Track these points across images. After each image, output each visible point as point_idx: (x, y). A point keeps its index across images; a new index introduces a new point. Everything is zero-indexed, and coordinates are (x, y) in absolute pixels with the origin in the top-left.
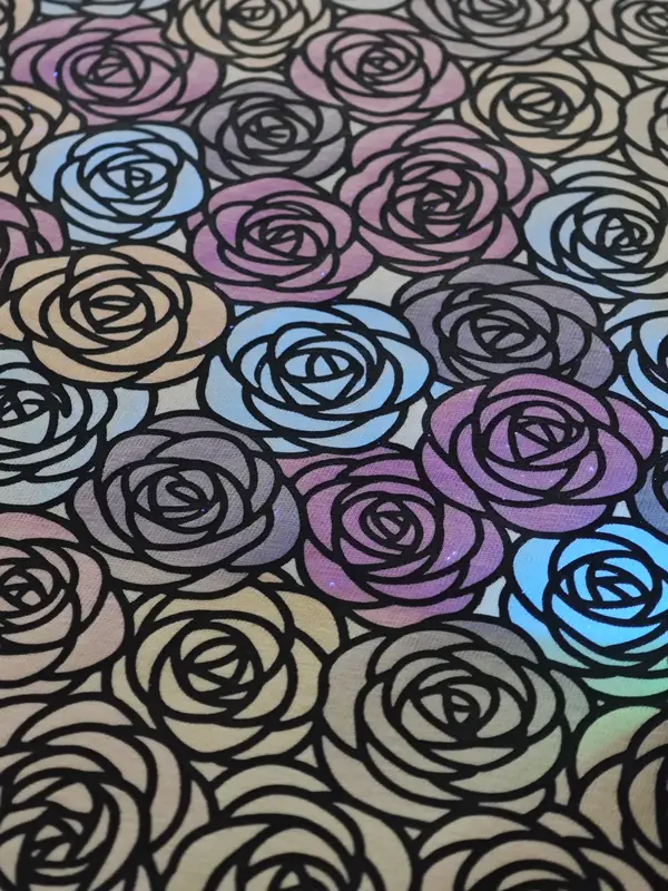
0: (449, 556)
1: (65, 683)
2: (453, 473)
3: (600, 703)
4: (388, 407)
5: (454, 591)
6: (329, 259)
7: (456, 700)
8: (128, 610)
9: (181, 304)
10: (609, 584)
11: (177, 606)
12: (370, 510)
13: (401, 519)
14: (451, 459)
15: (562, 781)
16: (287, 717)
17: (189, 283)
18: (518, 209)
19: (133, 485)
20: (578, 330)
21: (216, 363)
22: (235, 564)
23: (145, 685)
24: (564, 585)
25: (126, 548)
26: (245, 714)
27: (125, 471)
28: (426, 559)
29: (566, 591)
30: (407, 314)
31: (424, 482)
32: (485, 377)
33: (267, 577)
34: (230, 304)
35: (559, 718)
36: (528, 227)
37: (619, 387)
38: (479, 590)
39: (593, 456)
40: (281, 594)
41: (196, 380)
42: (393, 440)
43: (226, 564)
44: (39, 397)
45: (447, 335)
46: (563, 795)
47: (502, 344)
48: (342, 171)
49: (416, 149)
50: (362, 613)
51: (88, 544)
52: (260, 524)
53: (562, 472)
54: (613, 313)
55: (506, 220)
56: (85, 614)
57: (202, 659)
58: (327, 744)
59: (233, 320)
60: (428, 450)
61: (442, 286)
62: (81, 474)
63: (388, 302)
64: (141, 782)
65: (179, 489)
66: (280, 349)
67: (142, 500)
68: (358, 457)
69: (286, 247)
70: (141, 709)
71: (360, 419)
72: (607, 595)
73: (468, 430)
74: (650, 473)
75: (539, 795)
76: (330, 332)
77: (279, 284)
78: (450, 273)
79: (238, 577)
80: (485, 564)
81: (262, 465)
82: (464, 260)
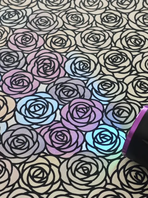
0: (74, 141)
1: (11, 187)
2: (69, 123)
3: (109, 161)
4: (52, 113)
5: (77, 147)
6: (30, 85)
7: (84, 168)
8: (18, 169)
9: (5, 102)
10: (103, 137)
11: (27, 165)
12: (56, 135)
13: (62, 135)
14: (68, 121)
15: (107, 178)
16: (55, 181)
17: (5, 97)
18: (63, 65)
19: (10, 143)
20: (82, 88)
21: (16, 112)
22: (35, 153)
23: (27, 183)
25: (13, 156)
26: (47, 183)
27: (7, 140)
28: (70, 142)
29: (97, 141)
30: (49, 92)
31: (64, 127)
32: (68, 102)
33: (42, 154)
34: (15, 99)
35: (103, 167)
36: (66, 68)
37: (93, 98)
38: (81, 146)
39: (93, 113)
40: (45, 157)
41: (14, 117)
42: (56, 120)
43: (33, 154)
45: (58, 95)
46: (108, 181)
47: (69, 94)
48: (26, 65)
49: (39, 57)
50: (62, 156)
51: (5, 158)
52: (37, 144)
53: (88, 118)
54: (87, 83)
55: (61, 68)
56: (10, 172)
57: (35, 174)
58: (64, 184)
59: (17, 103)
60: (63, 120)
61: (54, 85)
63: (45, 91)
65: (19, 141)
66: (28, 106)
67: (12, 145)
68: (50, 125)
69: (21, 84)
70: (28, 188)
71: (48, 117)
72: (104, 140)
73: (69, 114)
74: (104, 114)
75: (104, 182)
76: (36, 100)
77: (23, 93)
78: (55, 82)
79: (36, 156)
80: (81, 140)
81: (33, 132)
82: (56, 78)
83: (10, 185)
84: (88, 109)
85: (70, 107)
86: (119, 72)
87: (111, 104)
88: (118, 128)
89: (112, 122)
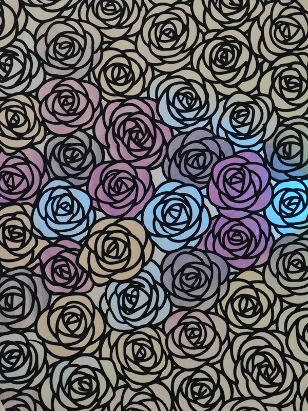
0: (257, 233)
1: (227, 341)
2: (233, 210)
4: (201, 209)
5: (267, 240)
6: (137, 181)
7: (295, 263)
8: (217, 314)
9: (126, 231)
10: (290, 204)
11: (224, 303)
12: (229, 239)
13: (237, 234)
14: (229, 208)
17: (119, 223)
18: (157, 118)
19: (180, 287)
20: (211, 141)
22: (222, 282)
23: (240, 325)
24: (283, 214)
26: (265, 310)
27: (174, 286)
28: (253, 238)
29: (285, 215)
30: (173, 178)
31: (231, 220)
32: (209, 177)
33: (231, 277)
34: (135, 219)
36: (166, 121)
37: (237, 149)
38: (271, 234)
39: (253, 175)
40: (238, 278)
41: (155, 247)
42: (212, 216)
43: (220, 284)
44: (132, 289)
45: (188, 174)
47: (201, 163)
48: (106, 151)
49: (112, 124)
50: (257, 264)
51: (190, 310)
52: (214, 267)
54: (212, 128)
55: (158, 124)
56: (211, 324)
57: (242, 308)
58: (285, 299)
59: (142, 223)
60: (222, 211)
61: (170, 162)
62: (167, 296)
63: (165, 180)
64: (266, 344)
65: (189, 277)
66: (161, 219)
67: (186, 288)
68: (211, 228)
69: (124, 189)
70: (246, 330)
71: (199, 218)
72: (293, 207)
73: (223, 196)
74: (268, 166)
76: (164, 202)
77: (138, 201)
78: (167, 155)
79: (226, 283)
80: (265, 227)
81: (196, 253)
82: (164, 147)
83: (223, 340)
84: (242, 171)
85: (216, 185)
86: (244, 79)
87: (267, 143)
88: (300, 177)
89: (286, 172)
